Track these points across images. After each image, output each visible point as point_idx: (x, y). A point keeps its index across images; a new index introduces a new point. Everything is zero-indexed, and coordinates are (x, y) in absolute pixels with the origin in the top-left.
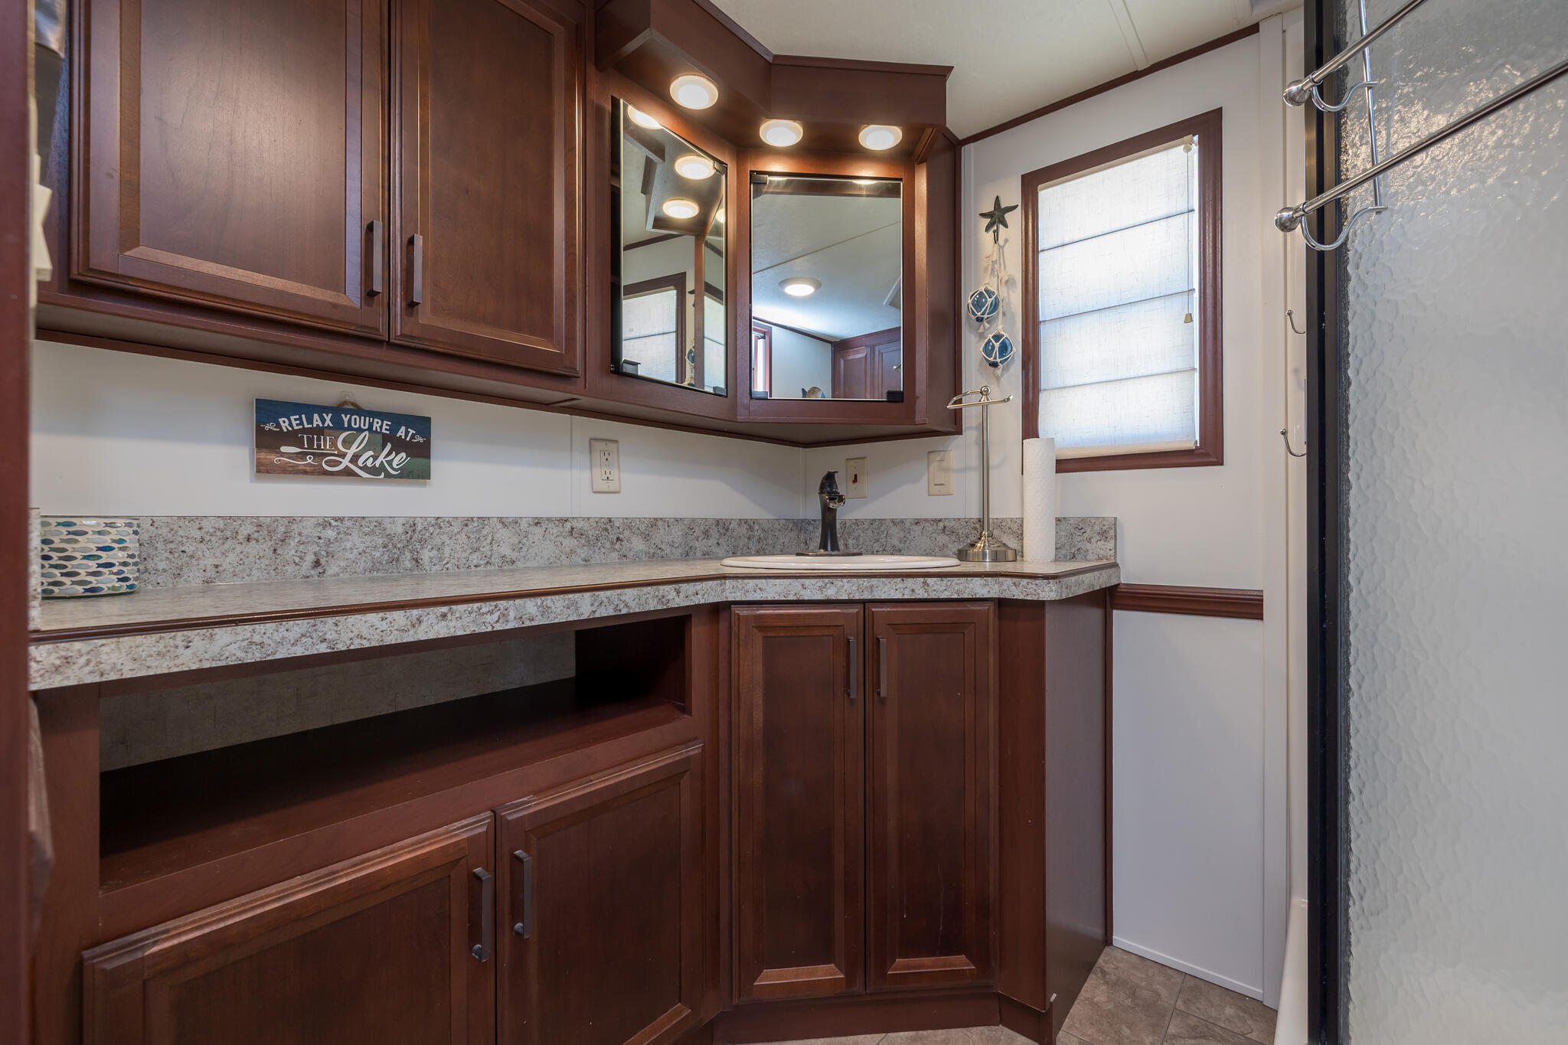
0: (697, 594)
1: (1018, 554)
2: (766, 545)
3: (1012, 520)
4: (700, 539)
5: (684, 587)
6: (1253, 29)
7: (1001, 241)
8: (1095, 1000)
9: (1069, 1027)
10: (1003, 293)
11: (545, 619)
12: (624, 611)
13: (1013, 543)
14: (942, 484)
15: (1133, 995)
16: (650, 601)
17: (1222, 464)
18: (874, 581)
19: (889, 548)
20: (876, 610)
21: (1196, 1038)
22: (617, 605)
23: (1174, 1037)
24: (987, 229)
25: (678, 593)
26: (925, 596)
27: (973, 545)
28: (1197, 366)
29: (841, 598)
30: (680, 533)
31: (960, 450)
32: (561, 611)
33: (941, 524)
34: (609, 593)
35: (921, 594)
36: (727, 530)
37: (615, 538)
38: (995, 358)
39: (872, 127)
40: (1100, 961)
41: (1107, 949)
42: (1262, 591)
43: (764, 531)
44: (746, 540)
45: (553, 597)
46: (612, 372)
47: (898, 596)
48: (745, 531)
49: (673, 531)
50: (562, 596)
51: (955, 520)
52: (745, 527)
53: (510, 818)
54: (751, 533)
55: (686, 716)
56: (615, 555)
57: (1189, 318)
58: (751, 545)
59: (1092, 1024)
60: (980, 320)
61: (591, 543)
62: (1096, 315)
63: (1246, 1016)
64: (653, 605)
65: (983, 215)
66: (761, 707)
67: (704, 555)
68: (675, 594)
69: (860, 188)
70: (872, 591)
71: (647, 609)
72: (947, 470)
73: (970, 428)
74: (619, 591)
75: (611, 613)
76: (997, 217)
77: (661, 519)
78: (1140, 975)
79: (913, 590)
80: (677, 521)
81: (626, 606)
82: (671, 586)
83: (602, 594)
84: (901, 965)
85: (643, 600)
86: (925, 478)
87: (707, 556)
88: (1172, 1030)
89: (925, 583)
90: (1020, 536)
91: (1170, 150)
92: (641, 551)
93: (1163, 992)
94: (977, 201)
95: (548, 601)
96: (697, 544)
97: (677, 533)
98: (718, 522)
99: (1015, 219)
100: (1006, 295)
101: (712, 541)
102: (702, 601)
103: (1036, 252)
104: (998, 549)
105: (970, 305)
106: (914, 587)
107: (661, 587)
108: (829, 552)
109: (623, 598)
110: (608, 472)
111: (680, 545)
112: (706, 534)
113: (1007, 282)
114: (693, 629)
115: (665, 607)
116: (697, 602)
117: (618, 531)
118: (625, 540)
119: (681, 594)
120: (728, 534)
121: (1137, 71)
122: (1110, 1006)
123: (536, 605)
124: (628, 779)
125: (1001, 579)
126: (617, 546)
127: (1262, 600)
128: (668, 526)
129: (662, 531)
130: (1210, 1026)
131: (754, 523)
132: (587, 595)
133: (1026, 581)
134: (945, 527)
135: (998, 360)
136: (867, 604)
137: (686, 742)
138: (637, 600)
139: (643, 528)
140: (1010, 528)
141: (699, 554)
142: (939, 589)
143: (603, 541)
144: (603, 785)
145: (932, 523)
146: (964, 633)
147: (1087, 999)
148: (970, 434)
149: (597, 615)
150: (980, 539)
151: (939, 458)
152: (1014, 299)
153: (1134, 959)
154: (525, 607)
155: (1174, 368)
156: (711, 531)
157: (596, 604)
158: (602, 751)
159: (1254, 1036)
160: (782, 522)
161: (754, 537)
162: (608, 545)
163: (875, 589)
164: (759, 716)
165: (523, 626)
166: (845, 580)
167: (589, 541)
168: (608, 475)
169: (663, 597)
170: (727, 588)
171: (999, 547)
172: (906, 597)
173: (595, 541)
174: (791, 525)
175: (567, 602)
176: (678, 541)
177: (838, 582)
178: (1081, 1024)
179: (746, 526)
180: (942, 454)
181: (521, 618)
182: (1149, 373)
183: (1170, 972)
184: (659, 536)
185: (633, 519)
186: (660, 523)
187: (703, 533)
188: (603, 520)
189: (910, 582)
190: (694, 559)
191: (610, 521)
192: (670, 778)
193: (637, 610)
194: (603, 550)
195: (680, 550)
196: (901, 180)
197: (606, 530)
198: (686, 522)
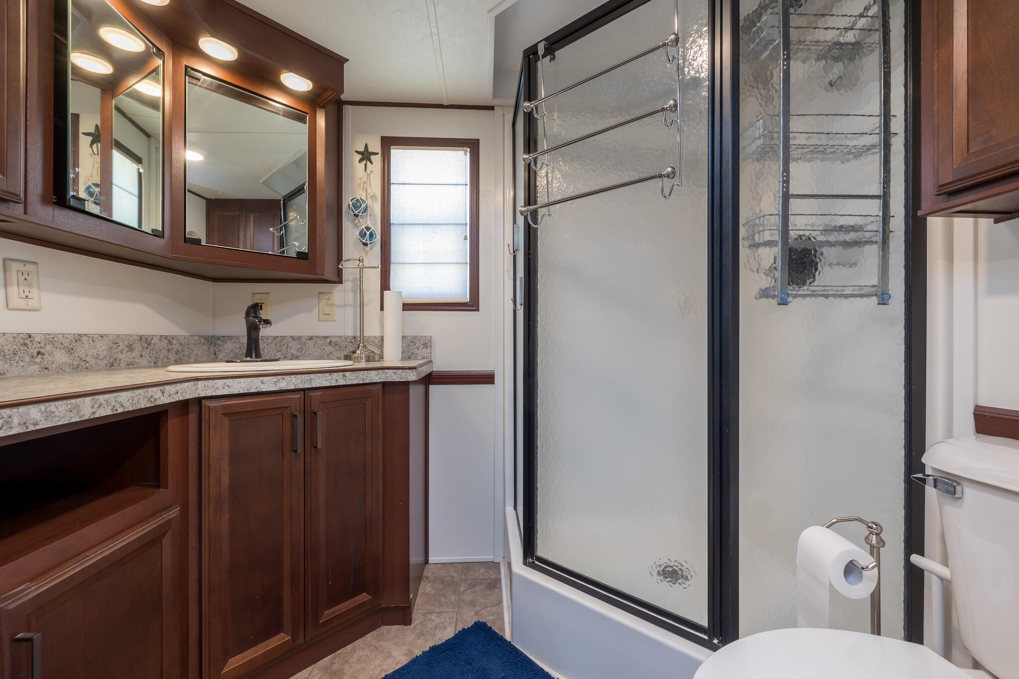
0: (177, 393)
1: (381, 357)
2: (183, 355)
3: (374, 337)
4: (124, 352)
5: (168, 388)
6: (492, 108)
7: (368, 171)
8: (426, 592)
9: (417, 611)
10: (369, 202)
11: (48, 423)
12: (120, 410)
13: (377, 351)
14: (329, 314)
15: (443, 582)
16: (141, 401)
17: (479, 311)
18: (312, 376)
19: (289, 355)
20: (313, 394)
21: (472, 588)
22: (114, 406)
23: (463, 592)
24: (360, 161)
25: (163, 393)
26: (344, 383)
27: (354, 352)
28: (468, 262)
29: (289, 388)
30: (105, 347)
31: (340, 294)
32: (64, 414)
33: (328, 340)
34: (107, 396)
35: (342, 382)
36: (149, 344)
37: (35, 352)
38: (367, 241)
39: (292, 74)
40: (425, 573)
41: (427, 566)
42: (494, 371)
43: (181, 344)
44: (166, 352)
45: (57, 403)
46: (54, 203)
47: (328, 384)
48: (165, 345)
49: (98, 346)
50: (65, 402)
51: (338, 337)
52: (164, 343)
53: (10, 607)
54: (170, 347)
55: (161, 490)
56: (35, 368)
57: (466, 238)
58: (170, 356)
59: (427, 603)
60: (356, 216)
61: (7, 357)
62: (421, 227)
63: (488, 570)
64: (144, 404)
65: (357, 152)
66: (228, 472)
67: (128, 365)
68: (161, 394)
69: (271, 106)
70: (311, 382)
71: (138, 407)
72: (332, 305)
73: (348, 280)
74: (115, 394)
75: (109, 412)
76: (366, 156)
77: (85, 335)
78: (444, 572)
79: (337, 380)
80: (102, 337)
81: (122, 406)
82: (158, 388)
83: (101, 398)
84: (328, 614)
85: (136, 400)
86: (317, 309)
87: (131, 365)
88: (462, 589)
89: (344, 375)
90: (381, 346)
91: (457, 152)
92: (64, 363)
93: (455, 575)
94: (354, 143)
95: (52, 406)
96: (121, 356)
97: (102, 348)
98: (141, 338)
99: (377, 160)
100: (371, 204)
101: (136, 353)
102: (181, 398)
103: (389, 184)
104: (370, 354)
105: (351, 206)
106: (337, 378)
107: (150, 389)
108: (254, 359)
109: (119, 400)
110: (27, 291)
111: (105, 357)
112: (130, 347)
113: (372, 197)
114: (169, 421)
115: (153, 405)
116: (177, 399)
117: (39, 345)
118: (47, 354)
119: (165, 394)
120: (151, 347)
121: (442, 104)
122: (434, 592)
123: (41, 411)
124: (121, 547)
125: (386, 371)
126: (38, 360)
127: (494, 375)
128: (93, 341)
129: (87, 346)
130: (476, 580)
131: (173, 338)
132: (88, 399)
133: (400, 371)
134: (331, 341)
135: (368, 242)
136: (306, 392)
137: (165, 509)
138: (131, 401)
139: (66, 343)
140: (373, 342)
141: (123, 364)
142: (352, 379)
143: (22, 355)
144: (99, 557)
145: (322, 339)
146: (365, 404)
147: (422, 593)
148: (348, 285)
149: (97, 415)
150: (358, 348)
151: (326, 297)
152: (376, 208)
153: (440, 566)
154: (29, 414)
155: (458, 261)
156: (135, 345)
157: (96, 406)
158: (91, 532)
159: (493, 577)
160: (196, 338)
161: (172, 349)
162: (27, 359)
163: (313, 381)
164: (225, 479)
165: (28, 430)
166: (292, 376)
167: (4, 355)
168: (27, 293)
169: (152, 397)
170: (199, 387)
171: (369, 353)
172: (332, 385)
173: (12, 355)
174: (203, 341)
175: (69, 407)
176: (102, 354)
177: (288, 378)
178: (422, 606)
179: (166, 341)
180: (328, 295)
181: (25, 423)
182: (447, 262)
183: (456, 565)
184: (83, 350)
185: (56, 335)
186: (84, 339)
187: (127, 347)
188: (21, 335)
189: (335, 375)
190: (120, 369)
191: (30, 336)
192: (154, 540)
193: (131, 409)
194: (21, 363)
195: (105, 362)
196: (307, 114)
197: (26, 345)
198: (110, 338)
